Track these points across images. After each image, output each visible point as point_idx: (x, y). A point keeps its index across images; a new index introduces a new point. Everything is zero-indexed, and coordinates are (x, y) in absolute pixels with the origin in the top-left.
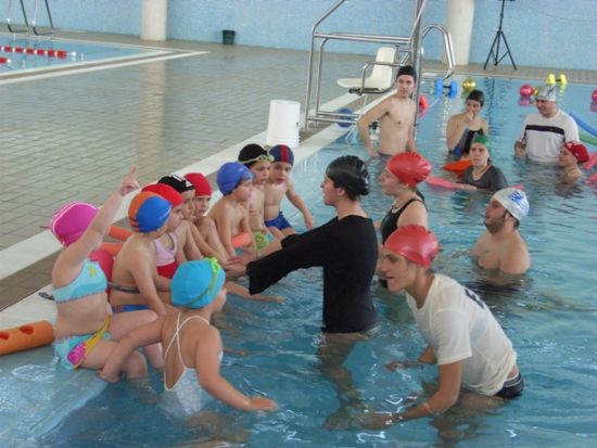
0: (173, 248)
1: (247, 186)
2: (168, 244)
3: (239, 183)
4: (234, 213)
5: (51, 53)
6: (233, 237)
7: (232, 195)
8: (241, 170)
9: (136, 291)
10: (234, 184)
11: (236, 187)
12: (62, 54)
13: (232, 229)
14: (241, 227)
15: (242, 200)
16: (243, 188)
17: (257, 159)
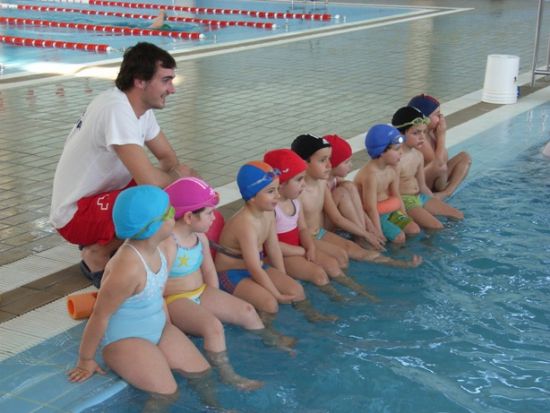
0: (295, 213)
1: (397, 149)
2: (290, 210)
3: (388, 147)
4: (381, 176)
5: (317, 17)
6: (379, 203)
7: (381, 159)
8: (391, 133)
9: (240, 256)
10: (384, 148)
11: (385, 151)
12: (326, 18)
13: (378, 194)
14: (390, 191)
15: (391, 164)
16: (393, 153)
17: (413, 122)
